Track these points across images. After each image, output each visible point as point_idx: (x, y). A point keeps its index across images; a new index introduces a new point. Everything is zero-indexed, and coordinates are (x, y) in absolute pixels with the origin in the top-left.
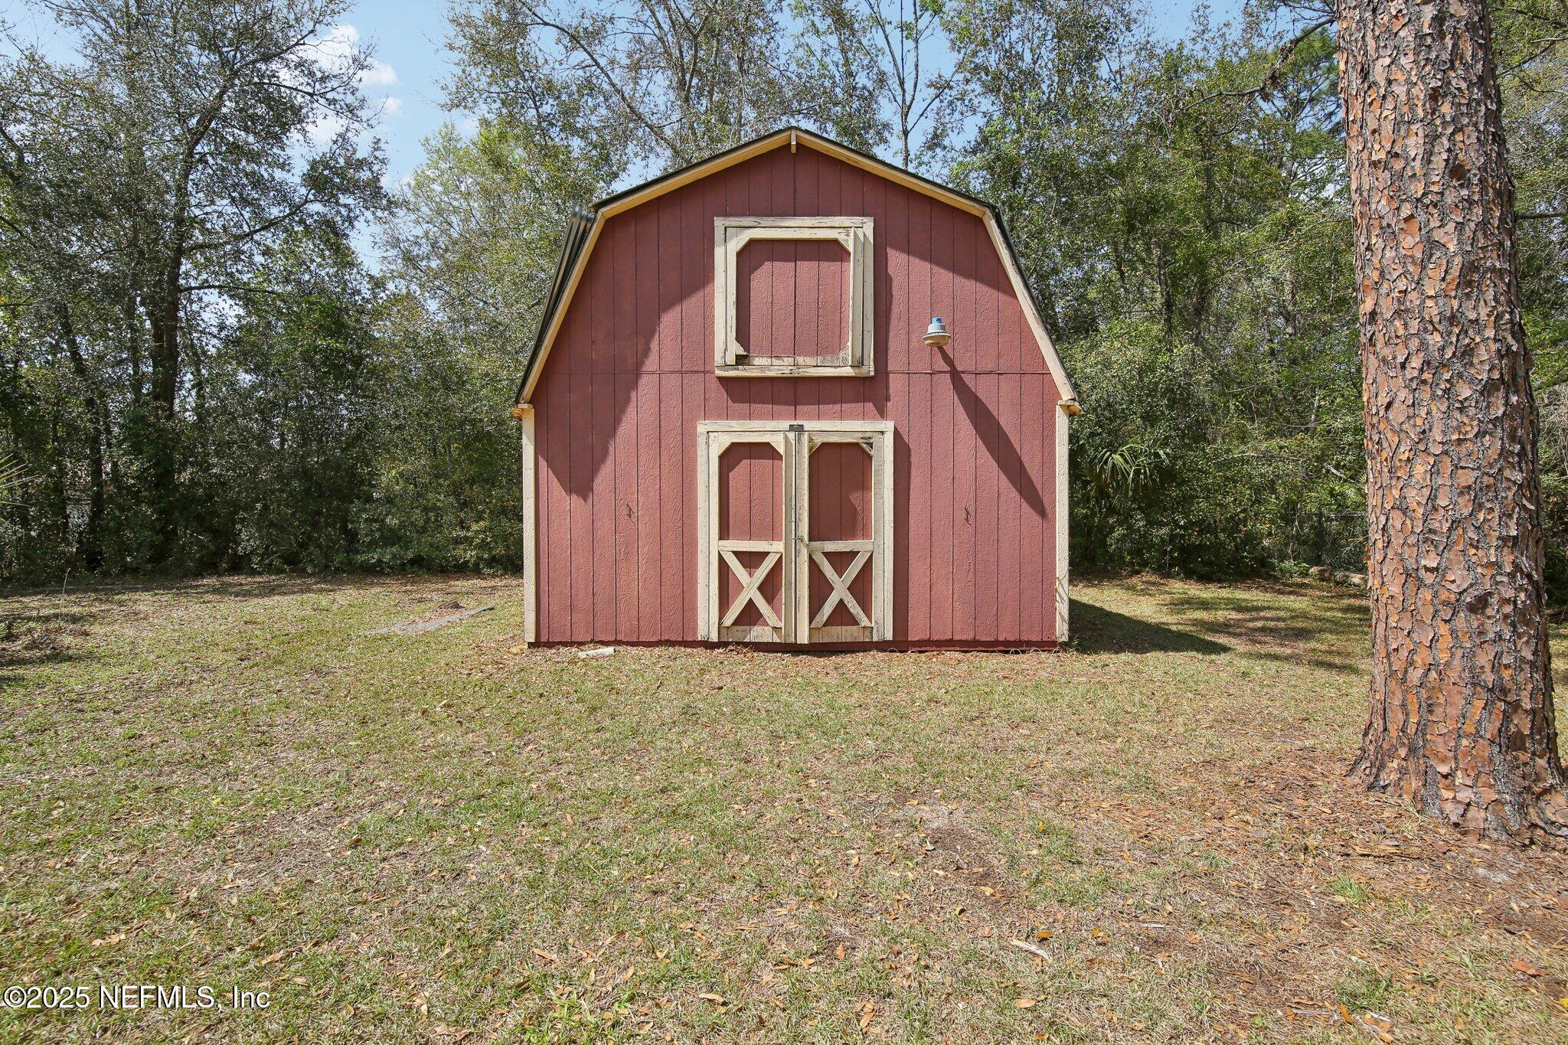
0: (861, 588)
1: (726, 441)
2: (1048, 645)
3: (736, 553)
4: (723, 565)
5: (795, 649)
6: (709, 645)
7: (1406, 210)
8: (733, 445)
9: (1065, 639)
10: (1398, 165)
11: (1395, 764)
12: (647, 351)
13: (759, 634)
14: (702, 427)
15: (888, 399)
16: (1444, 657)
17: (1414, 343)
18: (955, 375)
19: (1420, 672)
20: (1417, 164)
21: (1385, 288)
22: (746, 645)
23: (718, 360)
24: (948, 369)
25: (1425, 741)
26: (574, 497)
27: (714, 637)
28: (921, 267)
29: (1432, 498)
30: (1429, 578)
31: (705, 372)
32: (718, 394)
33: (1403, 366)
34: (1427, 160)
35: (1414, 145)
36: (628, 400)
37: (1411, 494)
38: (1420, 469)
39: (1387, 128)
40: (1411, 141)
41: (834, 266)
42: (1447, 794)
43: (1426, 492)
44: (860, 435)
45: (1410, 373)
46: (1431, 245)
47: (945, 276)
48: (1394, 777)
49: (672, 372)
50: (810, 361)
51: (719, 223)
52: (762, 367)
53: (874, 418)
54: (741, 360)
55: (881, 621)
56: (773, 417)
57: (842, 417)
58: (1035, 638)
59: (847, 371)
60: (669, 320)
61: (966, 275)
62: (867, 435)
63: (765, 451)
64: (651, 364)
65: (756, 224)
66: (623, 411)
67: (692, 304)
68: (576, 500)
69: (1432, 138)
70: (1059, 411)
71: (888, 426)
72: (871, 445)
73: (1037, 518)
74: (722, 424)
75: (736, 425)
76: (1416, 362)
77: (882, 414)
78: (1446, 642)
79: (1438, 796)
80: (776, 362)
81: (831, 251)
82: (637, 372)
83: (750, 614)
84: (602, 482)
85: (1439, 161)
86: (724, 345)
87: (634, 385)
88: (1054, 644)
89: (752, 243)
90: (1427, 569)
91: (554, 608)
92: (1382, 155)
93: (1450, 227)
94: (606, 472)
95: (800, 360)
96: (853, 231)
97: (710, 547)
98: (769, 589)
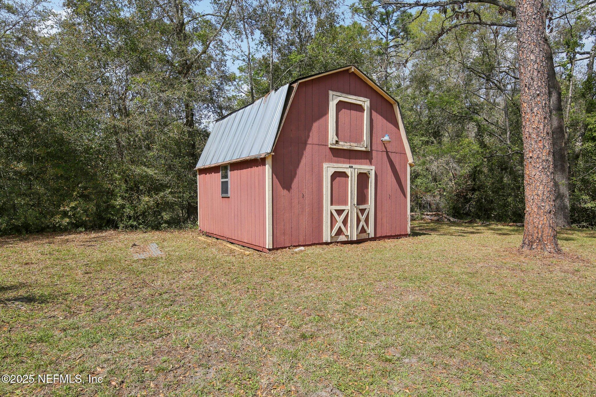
0: (367, 221)
1: (333, 170)
2: (406, 235)
3: (335, 210)
4: (332, 214)
5: (352, 242)
6: (327, 244)
7: (540, 139)
8: (335, 172)
9: (409, 233)
10: (538, 130)
11: (536, 244)
12: (308, 136)
13: (342, 238)
14: (325, 165)
15: (372, 159)
16: (545, 222)
17: (541, 164)
18: (387, 152)
19: (541, 225)
20: (542, 130)
21: (535, 152)
22: (338, 242)
23: (330, 142)
24: (385, 150)
25: (542, 238)
26: (285, 190)
27: (329, 241)
28: (380, 117)
29: (543, 193)
30: (543, 208)
31: (325, 145)
32: (329, 154)
33: (538, 168)
34: (544, 130)
35: (541, 127)
36: (303, 154)
37: (539, 192)
38: (541, 187)
39: (536, 122)
40: (541, 126)
41: (360, 113)
42: (547, 247)
43: (542, 192)
44: (367, 170)
45: (539, 169)
46: (544, 146)
47: (385, 121)
48: (535, 246)
49: (316, 144)
50: (354, 144)
51: (331, 93)
52: (342, 145)
53: (369, 165)
54: (337, 142)
55: (371, 230)
56: (344, 163)
57: (361, 164)
58: (403, 233)
59: (364, 149)
60: (315, 125)
61: (389, 122)
62: (369, 170)
63: (344, 175)
64: (310, 141)
65: (341, 95)
66: (301, 158)
67: (322, 121)
68: (285, 192)
69: (545, 126)
70: (408, 165)
71: (373, 168)
72: (369, 173)
73: (404, 197)
74: (332, 165)
75: (336, 165)
76: (541, 167)
77: (371, 164)
78: (545, 219)
79: (546, 248)
80: (345, 144)
81: (359, 108)
82: (305, 143)
83: (340, 232)
84: (294, 185)
85: (545, 130)
86: (332, 137)
87: (305, 149)
88: (407, 235)
89: (340, 101)
90: (542, 206)
91: (278, 235)
92: (535, 127)
93: (547, 143)
94: (296, 181)
95: (352, 144)
96: (366, 103)
97: (328, 208)
98: (345, 222)
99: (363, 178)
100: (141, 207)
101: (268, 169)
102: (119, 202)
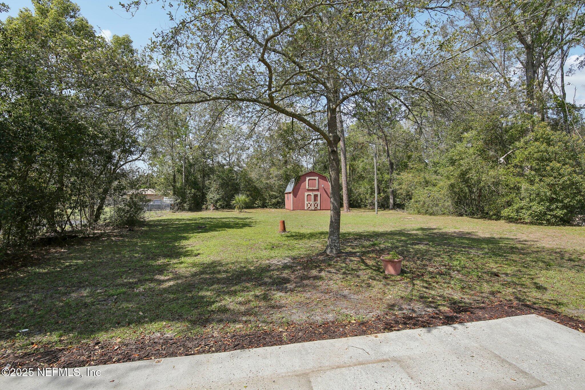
0: (317, 205)
3: (308, 203)
5: (312, 210)
8: (308, 194)
14: (305, 193)
22: (309, 210)
24: (324, 189)
26: (295, 198)
27: (306, 209)
28: (321, 181)
31: (305, 188)
32: (307, 190)
41: (315, 181)
44: (317, 193)
47: (323, 181)
49: (303, 188)
51: (307, 177)
55: (319, 208)
56: (311, 192)
59: (316, 189)
60: (303, 184)
63: (310, 195)
64: (301, 187)
66: (299, 191)
67: (305, 183)
77: (319, 192)
80: (311, 188)
81: (315, 179)
83: (309, 208)
86: (307, 187)
87: (300, 189)
89: (309, 178)
94: (298, 196)
95: (313, 188)
96: (317, 178)
97: (306, 202)
98: (311, 205)
99: (316, 196)
100: (273, 202)
101: (292, 194)
102: (268, 201)
